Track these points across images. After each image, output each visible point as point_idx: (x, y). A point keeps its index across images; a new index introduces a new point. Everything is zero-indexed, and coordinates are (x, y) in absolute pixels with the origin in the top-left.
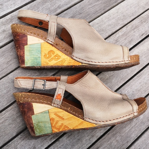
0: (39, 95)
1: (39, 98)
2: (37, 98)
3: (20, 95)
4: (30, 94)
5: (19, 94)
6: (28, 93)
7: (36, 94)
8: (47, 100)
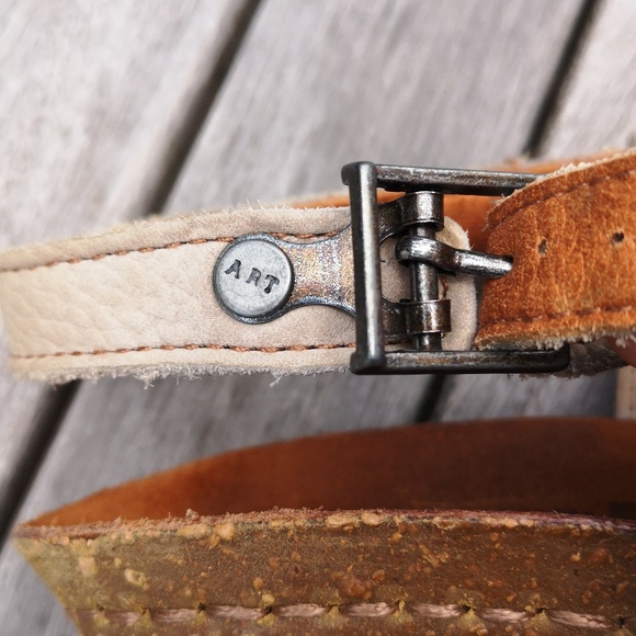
0: (371, 518)
1: (394, 579)
2: (352, 583)
3: (87, 565)
4: (227, 528)
5: (73, 561)
6: (194, 527)
7: (336, 520)
8: (546, 587)
